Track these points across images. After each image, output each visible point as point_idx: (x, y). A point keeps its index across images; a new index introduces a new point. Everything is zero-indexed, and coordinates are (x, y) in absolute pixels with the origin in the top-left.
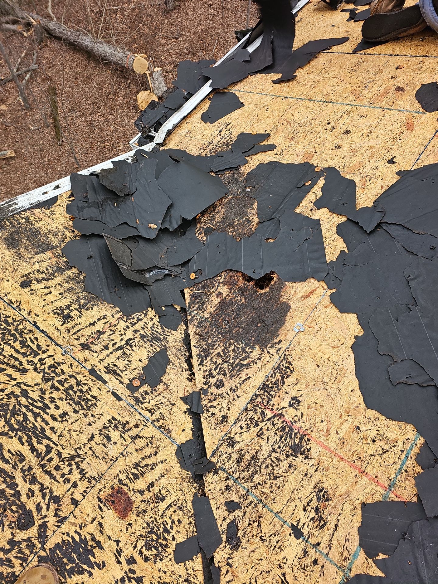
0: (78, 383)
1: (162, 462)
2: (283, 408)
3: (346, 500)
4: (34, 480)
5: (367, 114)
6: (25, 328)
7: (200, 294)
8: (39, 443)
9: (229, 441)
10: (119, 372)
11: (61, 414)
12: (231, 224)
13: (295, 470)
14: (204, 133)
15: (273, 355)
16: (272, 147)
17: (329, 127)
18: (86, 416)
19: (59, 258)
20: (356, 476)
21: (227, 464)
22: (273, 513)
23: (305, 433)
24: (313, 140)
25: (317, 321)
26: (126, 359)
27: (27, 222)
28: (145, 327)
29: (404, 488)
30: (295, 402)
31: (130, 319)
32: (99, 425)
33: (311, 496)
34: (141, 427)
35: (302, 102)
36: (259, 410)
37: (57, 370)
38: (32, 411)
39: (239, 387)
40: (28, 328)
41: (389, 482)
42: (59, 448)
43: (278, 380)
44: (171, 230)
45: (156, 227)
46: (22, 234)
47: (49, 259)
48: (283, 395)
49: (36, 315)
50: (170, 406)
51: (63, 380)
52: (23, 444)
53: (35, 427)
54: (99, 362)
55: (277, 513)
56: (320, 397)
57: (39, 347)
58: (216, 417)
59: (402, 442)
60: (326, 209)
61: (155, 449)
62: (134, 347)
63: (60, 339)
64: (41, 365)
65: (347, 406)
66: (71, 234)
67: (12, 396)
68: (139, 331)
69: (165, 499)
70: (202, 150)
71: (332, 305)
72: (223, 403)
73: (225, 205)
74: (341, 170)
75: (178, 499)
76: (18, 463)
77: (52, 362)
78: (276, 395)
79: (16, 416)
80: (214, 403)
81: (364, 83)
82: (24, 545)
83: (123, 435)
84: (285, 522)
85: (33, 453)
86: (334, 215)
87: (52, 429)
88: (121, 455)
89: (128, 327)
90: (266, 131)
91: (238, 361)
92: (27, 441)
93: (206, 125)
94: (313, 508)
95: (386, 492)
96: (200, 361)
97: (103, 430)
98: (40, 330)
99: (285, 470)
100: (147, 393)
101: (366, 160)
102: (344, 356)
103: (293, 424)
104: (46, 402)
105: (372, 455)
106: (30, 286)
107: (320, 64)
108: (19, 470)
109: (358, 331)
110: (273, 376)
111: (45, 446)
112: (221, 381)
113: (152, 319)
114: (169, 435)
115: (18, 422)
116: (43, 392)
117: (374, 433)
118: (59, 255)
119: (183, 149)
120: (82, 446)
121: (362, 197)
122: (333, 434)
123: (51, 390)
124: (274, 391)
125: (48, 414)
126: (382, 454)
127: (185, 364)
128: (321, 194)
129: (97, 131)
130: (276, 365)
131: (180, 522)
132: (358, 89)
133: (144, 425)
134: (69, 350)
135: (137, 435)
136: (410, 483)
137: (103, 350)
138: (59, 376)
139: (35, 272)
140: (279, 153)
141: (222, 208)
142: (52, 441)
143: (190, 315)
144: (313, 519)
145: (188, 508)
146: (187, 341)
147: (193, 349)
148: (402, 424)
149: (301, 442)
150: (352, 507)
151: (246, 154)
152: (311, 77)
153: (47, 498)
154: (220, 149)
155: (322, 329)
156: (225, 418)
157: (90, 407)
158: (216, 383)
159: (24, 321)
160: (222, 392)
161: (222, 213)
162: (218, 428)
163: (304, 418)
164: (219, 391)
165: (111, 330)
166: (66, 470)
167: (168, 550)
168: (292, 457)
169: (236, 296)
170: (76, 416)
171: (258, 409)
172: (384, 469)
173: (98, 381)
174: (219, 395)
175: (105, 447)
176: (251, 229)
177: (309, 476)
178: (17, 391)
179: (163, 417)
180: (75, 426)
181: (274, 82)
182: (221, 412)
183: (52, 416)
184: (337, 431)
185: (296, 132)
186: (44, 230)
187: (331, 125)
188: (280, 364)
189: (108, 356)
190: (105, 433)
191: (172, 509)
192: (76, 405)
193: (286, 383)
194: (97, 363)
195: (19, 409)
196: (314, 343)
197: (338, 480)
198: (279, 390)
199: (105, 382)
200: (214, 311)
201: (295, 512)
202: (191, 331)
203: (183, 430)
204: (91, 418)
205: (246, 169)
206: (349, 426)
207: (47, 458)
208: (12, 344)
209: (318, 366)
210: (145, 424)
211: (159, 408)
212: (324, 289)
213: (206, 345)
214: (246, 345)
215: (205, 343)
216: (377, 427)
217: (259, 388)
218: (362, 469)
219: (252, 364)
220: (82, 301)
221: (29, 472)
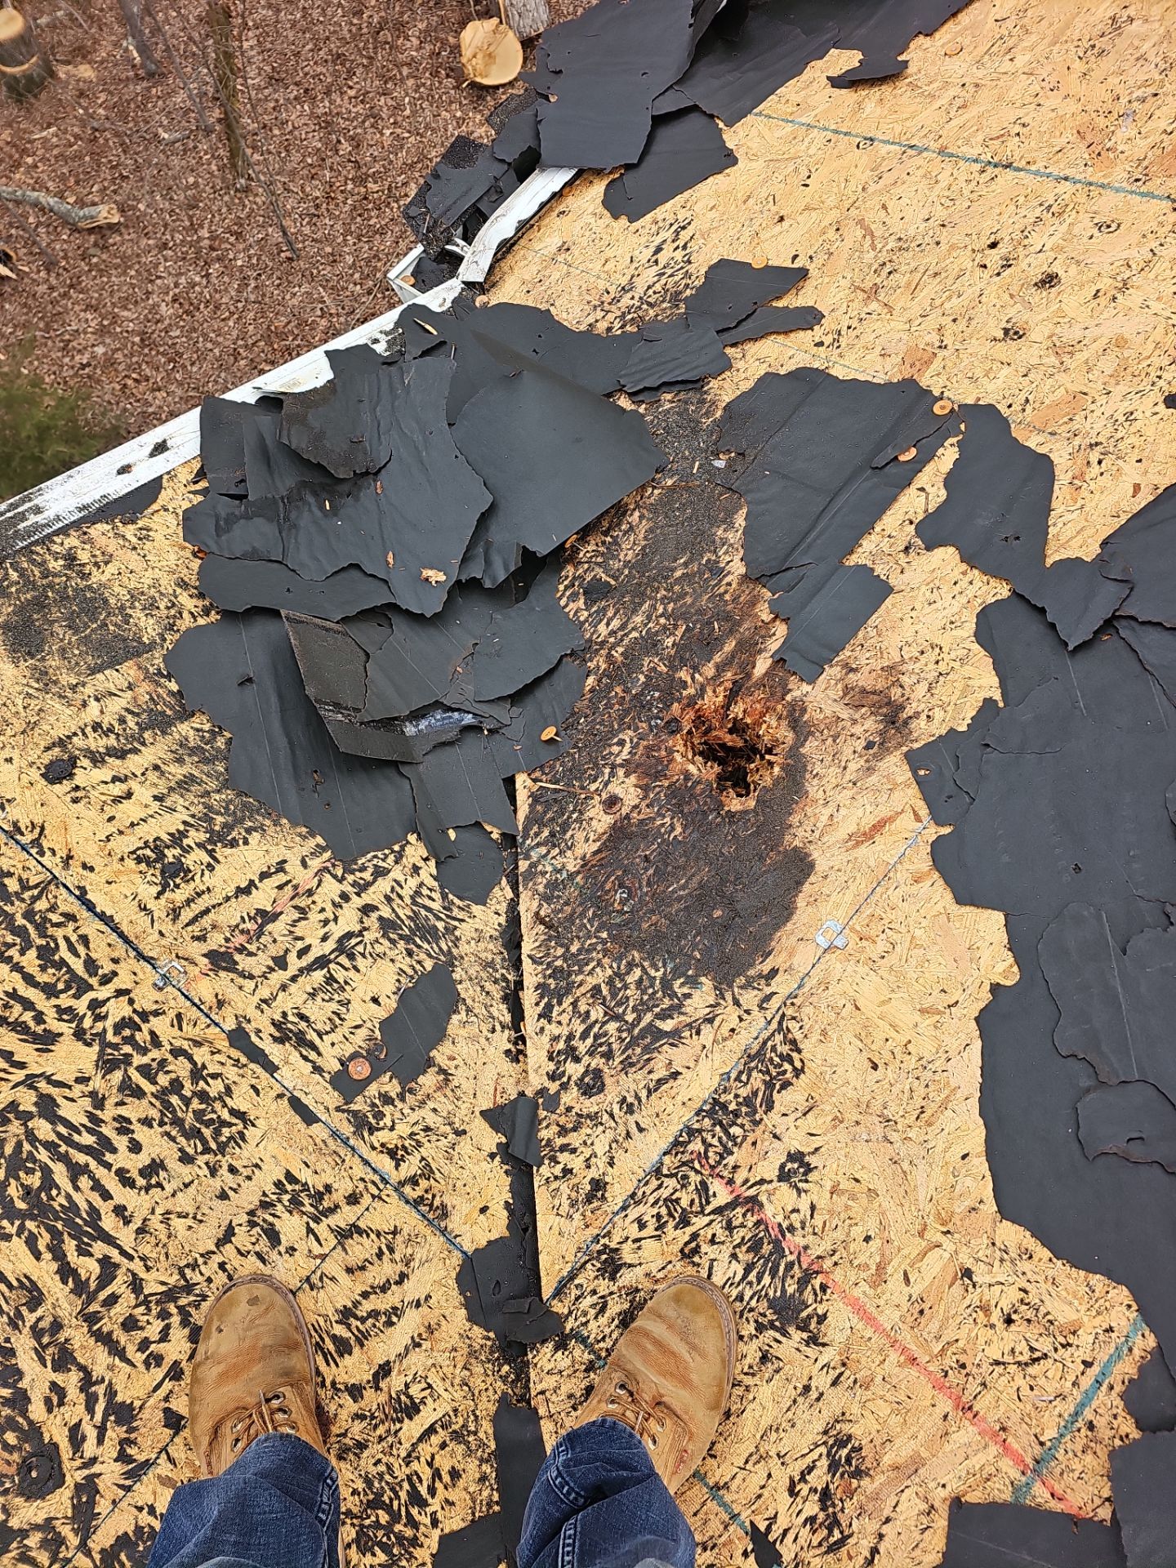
0: (197, 1073)
1: (418, 1305)
2: (762, 1182)
3: (908, 1483)
4: (64, 1360)
5: (1121, 218)
6: (53, 908)
7: (559, 796)
8: (83, 1251)
9: (604, 1257)
10: (312, 1036)
11: (145, 1168)
12: (665, 574)
13: (777, 1371)
14: (609, 253)
15: (748, 1012)
16: (810, 318)
17: (994, 258)
18: (213, 1171)
19: (158, 684)
20: (946, 1417)
21: (593, 1325)
22: (706, 1485)
23: (815, 1267)
24: (938, 302)
25: (885, 922)
26: (336, 997)
27: (69, 567)
28: (394, 896)
29: (1077, 1474)
30: (796, 1169)
31: (352, 872)
32: (249, 1196)
33: (814, 1455)
34: (366, 1200)
35: (919, 161)
36: (694, 1178)
37: (138, 1036)
38: (65, 1159)
39: (644, 1100)
40: (63, 908)
41: (1038, 1450)
42: (137, 1266)
43: (755, 1093)
44: (488, 584)
45: (442, 577)
46: (54, 610)
47: (130, 687)
48: (766, 1143)
49: (84, 866)
50: (451, 1137)
51: (154, 1065)
52: (38, 1256)
53: (73, 1207)
54: (258, 1007)
55: (717, 1487)
56: (869, 1164)
57: (91, 965)
58: (575, 1181)
59: (1091, 1339)
60: (951, 550)
61: (400, 1267)
62: (359, 959)
63: (151, 939)
64: (95, 1021)
65: (944, 1203)
66: (194, 601)
67: (11, 1116)
68: (377, 908)
69: (418, 1411)
70: (599, 314)
71: (936, 875)
72: (597, 1141)
73: (653, 509)
74: (1012, 415)
75: (455, 1410)
76: (24, 1310)
77: (127, 1011)
78: (745, 1138)
79: (22, 1174)
80: (574, 1139)
81: (1124, 101)
82: (33, 1540)
83: (313, 1225)
84: (734, 1517)
85: (64, 1282)
86: (976, 572)
87: (119, 1210)
88: (306, 1286)
89: (345, 897)
90: (795, 257)
91: (648, 1017)
92: (49, 1248)
93: (615, 224)
94: (816, 1491)
95: (1023, 1479)
96: (542, 1004)
97: (259, 1213)
98: (96, 914)
99: (750, 1367)
100: (387, 1099)
101: (1095, 389)
102: (954, 1045)
103: (784, 1236)
104: (107, 1130)
105: (997, 1363)
106: (71, 776)
107: (991, 20)
108: (26, 1330)
109: (1003, 968)
110: (744, 1078)
111: (98, 1261)
112: (598, 1074)
113: (416, 869)
114: (443, 1224)
115: (27, 1191)
116: (99, 1101)
117: (1012, 1296)
118: (159, 673)
119: (543, 307)
120: (200, 1261)
121: (1069, 517)
122: (895, 1282)
123: (120, 1097)
124: (742, 1126)
125: (108, 1166)
126: (1026, 1364)
127: (503, 1007)
128: (943, 494)
129: (346, 147)
130: (756, 1047)
131: (455, 1474)
132: (1101, 122)
133: (373, 1197)
134: (174, 973)
135: (353, 1225)
136: (1095, 1463)
137: (272, 970)
138: (144, 1051)
139: (89, 730)
140: (828, 340)
141: (642, 517)
142: (118, 1247)
143: (527, 857)
144: (812, 1520)
145: (481, 1435)
146: (511, 938)
147: (527, 964)
148: (1097, 1280)
149: (801, 1293)
150: (924, 1507)
151: (728, 337)
152: (957, 68)
153: (100, 1407)
154: (652, 313)
155: (898, 948)
156: (598, 1185)
157: (226, 1144)
158: (582, 1079)
159: (52, 887)
160: (595, 1109)
161: (641, 536)
162: (577, 1216)
163: (818, 1221)
164: (590, 1105)
165: (295, 907)
166: (154, 1330)
167: (417, 1552)
168: (772, 1333)
169: (659, 814)
170: (186, 1172)
171: (692, 1174)
172: (1029, 1407)
173: (252, 1066)
174: (589, 1116)
175: (263, 1261)
176: (721, 595)
177: (814, 1395)
178: (27, 1100)
179: (428, 1172)
180: (184, 1202)
181: (837, 82)
182: (588, 1167)
183: (122, 1174)
184: (905, 1274)
185: (888, 268)
186: (118, 594)
187: (1002, 250)
188: (765, 1043)
189: (284, 988)
190: (264, 1220)
191: (435, 1440)
192: (188, 1139)
193: (776, 1105)
194: (251, 1012)
195: (30, 1153)
196: (870, 990)
197: (894, 1420)
198: (757, 1123)
199: (271, 1068)
200: (595, 853)
201: (766, 1492)
202: (528, 906)
203: (483, 1210)
204: (228, 1177)
205: (725, 390)
206: (941, 1263)
207: (103, 1295)
208: (17, 957)
209: (875, 1067)
210: (376, 1192)
211: (419, 1144)
212: (918, 819)
213: (564, 957)
214: (677, 973)
215: (560, 951)
216: (1024, 1278)
217: (701, 1110)
218: (964, 1399)
219: (687, 1034)
220: (219, 819)
221: (52, 1336)
